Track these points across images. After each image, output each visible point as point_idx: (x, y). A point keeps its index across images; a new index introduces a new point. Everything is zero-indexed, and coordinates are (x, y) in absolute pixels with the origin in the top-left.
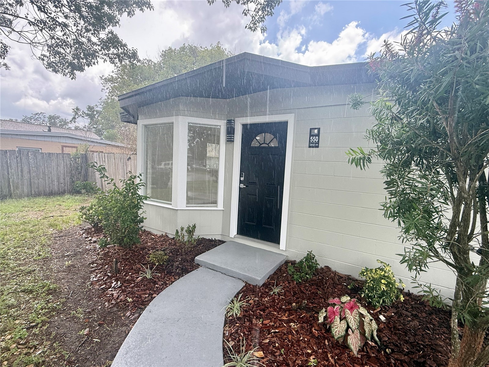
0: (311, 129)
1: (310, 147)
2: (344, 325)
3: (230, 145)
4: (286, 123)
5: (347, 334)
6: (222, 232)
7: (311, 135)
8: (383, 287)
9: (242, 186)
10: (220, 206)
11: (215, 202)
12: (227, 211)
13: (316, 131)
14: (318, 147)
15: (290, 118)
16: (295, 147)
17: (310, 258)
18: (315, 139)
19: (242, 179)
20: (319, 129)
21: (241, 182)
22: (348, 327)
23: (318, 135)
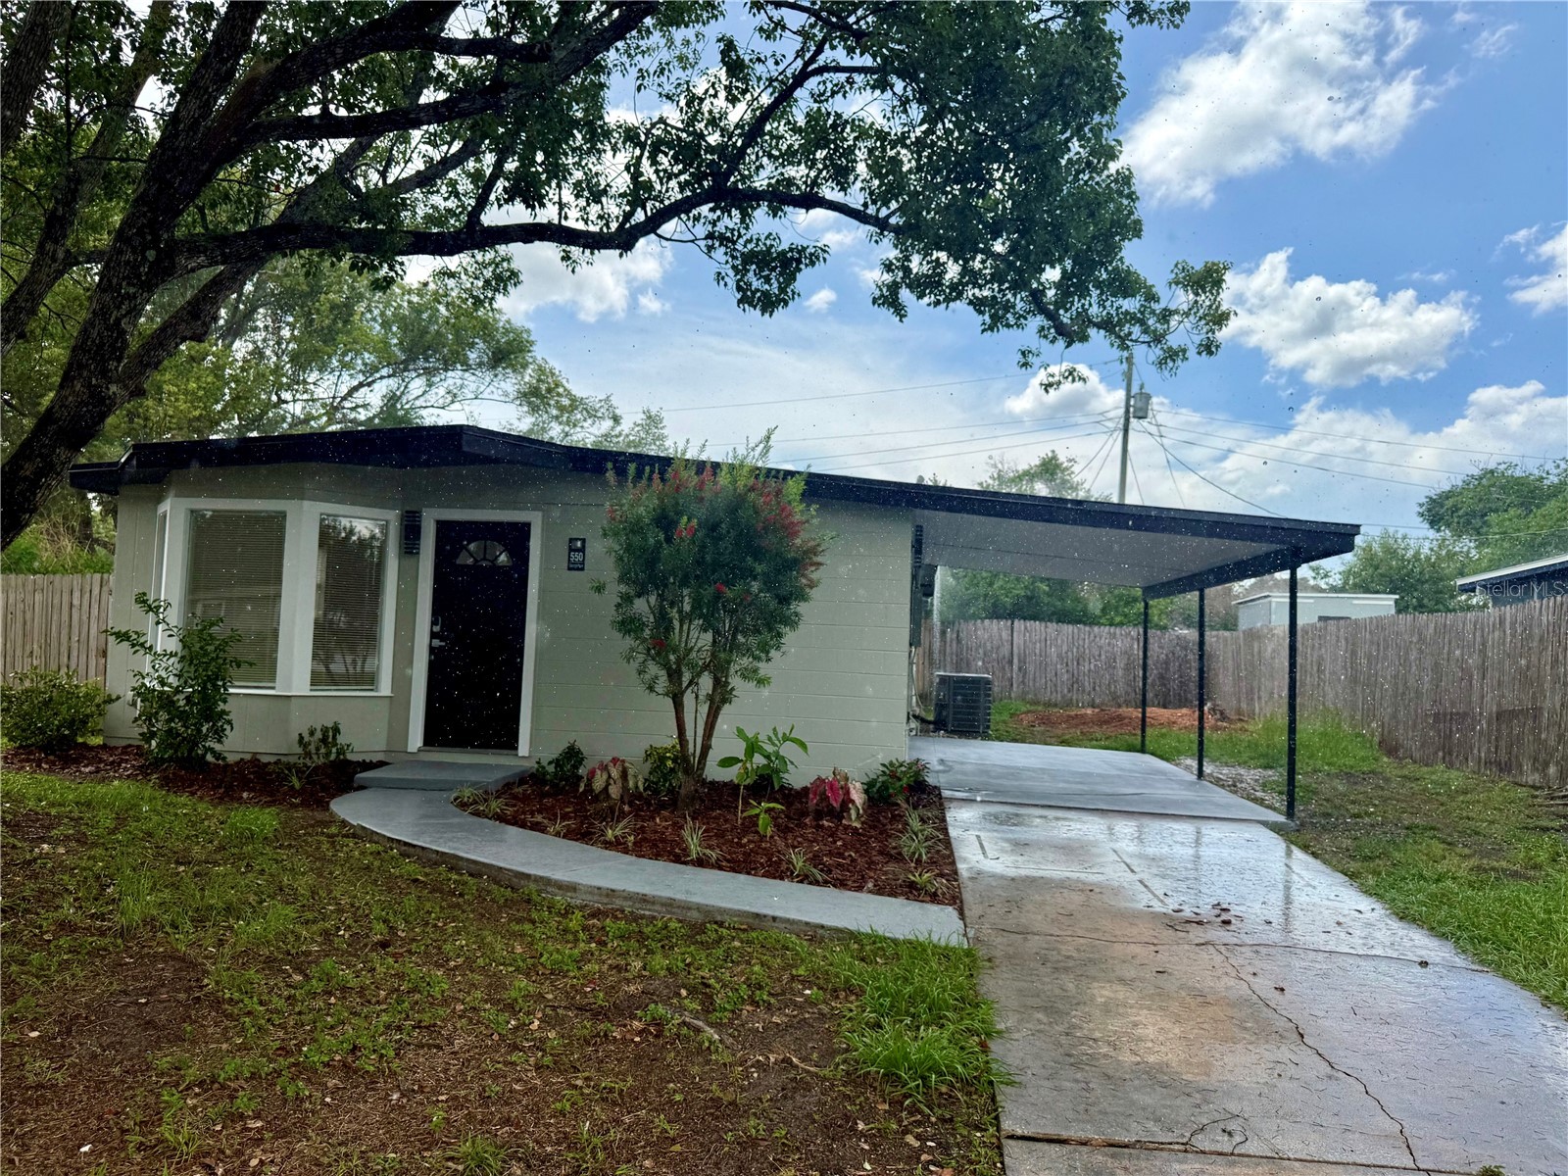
0: (571, 540)
1: (569, 569)
2: (605, 777)
3: (409, 561)
4: (528, 525)
5: (608, 784)
6: (388, 744)
7: (571, 550)
8: (669, 763)
9: (436, 643)
10: (385, 688)
11: (370, 680)
12: (400, 700)
13: (579, 544)
14: (582, 569)
15: (535, 519)
16: (545, 570)
17: (573, 755)
18: (578, 557)
19: (437, 629)
20: (583, 541)
21: (433, 635)
22: (610, 777)
23: (582, 550)
